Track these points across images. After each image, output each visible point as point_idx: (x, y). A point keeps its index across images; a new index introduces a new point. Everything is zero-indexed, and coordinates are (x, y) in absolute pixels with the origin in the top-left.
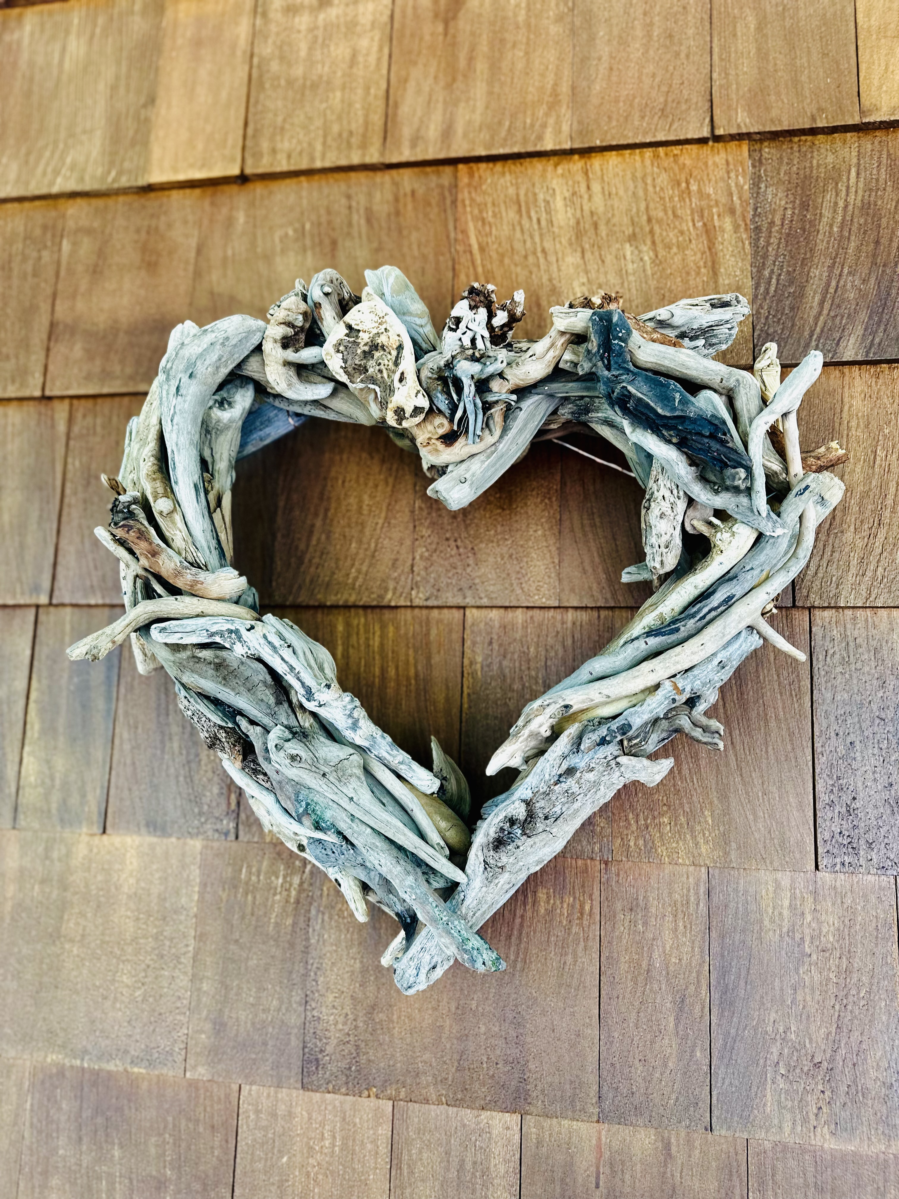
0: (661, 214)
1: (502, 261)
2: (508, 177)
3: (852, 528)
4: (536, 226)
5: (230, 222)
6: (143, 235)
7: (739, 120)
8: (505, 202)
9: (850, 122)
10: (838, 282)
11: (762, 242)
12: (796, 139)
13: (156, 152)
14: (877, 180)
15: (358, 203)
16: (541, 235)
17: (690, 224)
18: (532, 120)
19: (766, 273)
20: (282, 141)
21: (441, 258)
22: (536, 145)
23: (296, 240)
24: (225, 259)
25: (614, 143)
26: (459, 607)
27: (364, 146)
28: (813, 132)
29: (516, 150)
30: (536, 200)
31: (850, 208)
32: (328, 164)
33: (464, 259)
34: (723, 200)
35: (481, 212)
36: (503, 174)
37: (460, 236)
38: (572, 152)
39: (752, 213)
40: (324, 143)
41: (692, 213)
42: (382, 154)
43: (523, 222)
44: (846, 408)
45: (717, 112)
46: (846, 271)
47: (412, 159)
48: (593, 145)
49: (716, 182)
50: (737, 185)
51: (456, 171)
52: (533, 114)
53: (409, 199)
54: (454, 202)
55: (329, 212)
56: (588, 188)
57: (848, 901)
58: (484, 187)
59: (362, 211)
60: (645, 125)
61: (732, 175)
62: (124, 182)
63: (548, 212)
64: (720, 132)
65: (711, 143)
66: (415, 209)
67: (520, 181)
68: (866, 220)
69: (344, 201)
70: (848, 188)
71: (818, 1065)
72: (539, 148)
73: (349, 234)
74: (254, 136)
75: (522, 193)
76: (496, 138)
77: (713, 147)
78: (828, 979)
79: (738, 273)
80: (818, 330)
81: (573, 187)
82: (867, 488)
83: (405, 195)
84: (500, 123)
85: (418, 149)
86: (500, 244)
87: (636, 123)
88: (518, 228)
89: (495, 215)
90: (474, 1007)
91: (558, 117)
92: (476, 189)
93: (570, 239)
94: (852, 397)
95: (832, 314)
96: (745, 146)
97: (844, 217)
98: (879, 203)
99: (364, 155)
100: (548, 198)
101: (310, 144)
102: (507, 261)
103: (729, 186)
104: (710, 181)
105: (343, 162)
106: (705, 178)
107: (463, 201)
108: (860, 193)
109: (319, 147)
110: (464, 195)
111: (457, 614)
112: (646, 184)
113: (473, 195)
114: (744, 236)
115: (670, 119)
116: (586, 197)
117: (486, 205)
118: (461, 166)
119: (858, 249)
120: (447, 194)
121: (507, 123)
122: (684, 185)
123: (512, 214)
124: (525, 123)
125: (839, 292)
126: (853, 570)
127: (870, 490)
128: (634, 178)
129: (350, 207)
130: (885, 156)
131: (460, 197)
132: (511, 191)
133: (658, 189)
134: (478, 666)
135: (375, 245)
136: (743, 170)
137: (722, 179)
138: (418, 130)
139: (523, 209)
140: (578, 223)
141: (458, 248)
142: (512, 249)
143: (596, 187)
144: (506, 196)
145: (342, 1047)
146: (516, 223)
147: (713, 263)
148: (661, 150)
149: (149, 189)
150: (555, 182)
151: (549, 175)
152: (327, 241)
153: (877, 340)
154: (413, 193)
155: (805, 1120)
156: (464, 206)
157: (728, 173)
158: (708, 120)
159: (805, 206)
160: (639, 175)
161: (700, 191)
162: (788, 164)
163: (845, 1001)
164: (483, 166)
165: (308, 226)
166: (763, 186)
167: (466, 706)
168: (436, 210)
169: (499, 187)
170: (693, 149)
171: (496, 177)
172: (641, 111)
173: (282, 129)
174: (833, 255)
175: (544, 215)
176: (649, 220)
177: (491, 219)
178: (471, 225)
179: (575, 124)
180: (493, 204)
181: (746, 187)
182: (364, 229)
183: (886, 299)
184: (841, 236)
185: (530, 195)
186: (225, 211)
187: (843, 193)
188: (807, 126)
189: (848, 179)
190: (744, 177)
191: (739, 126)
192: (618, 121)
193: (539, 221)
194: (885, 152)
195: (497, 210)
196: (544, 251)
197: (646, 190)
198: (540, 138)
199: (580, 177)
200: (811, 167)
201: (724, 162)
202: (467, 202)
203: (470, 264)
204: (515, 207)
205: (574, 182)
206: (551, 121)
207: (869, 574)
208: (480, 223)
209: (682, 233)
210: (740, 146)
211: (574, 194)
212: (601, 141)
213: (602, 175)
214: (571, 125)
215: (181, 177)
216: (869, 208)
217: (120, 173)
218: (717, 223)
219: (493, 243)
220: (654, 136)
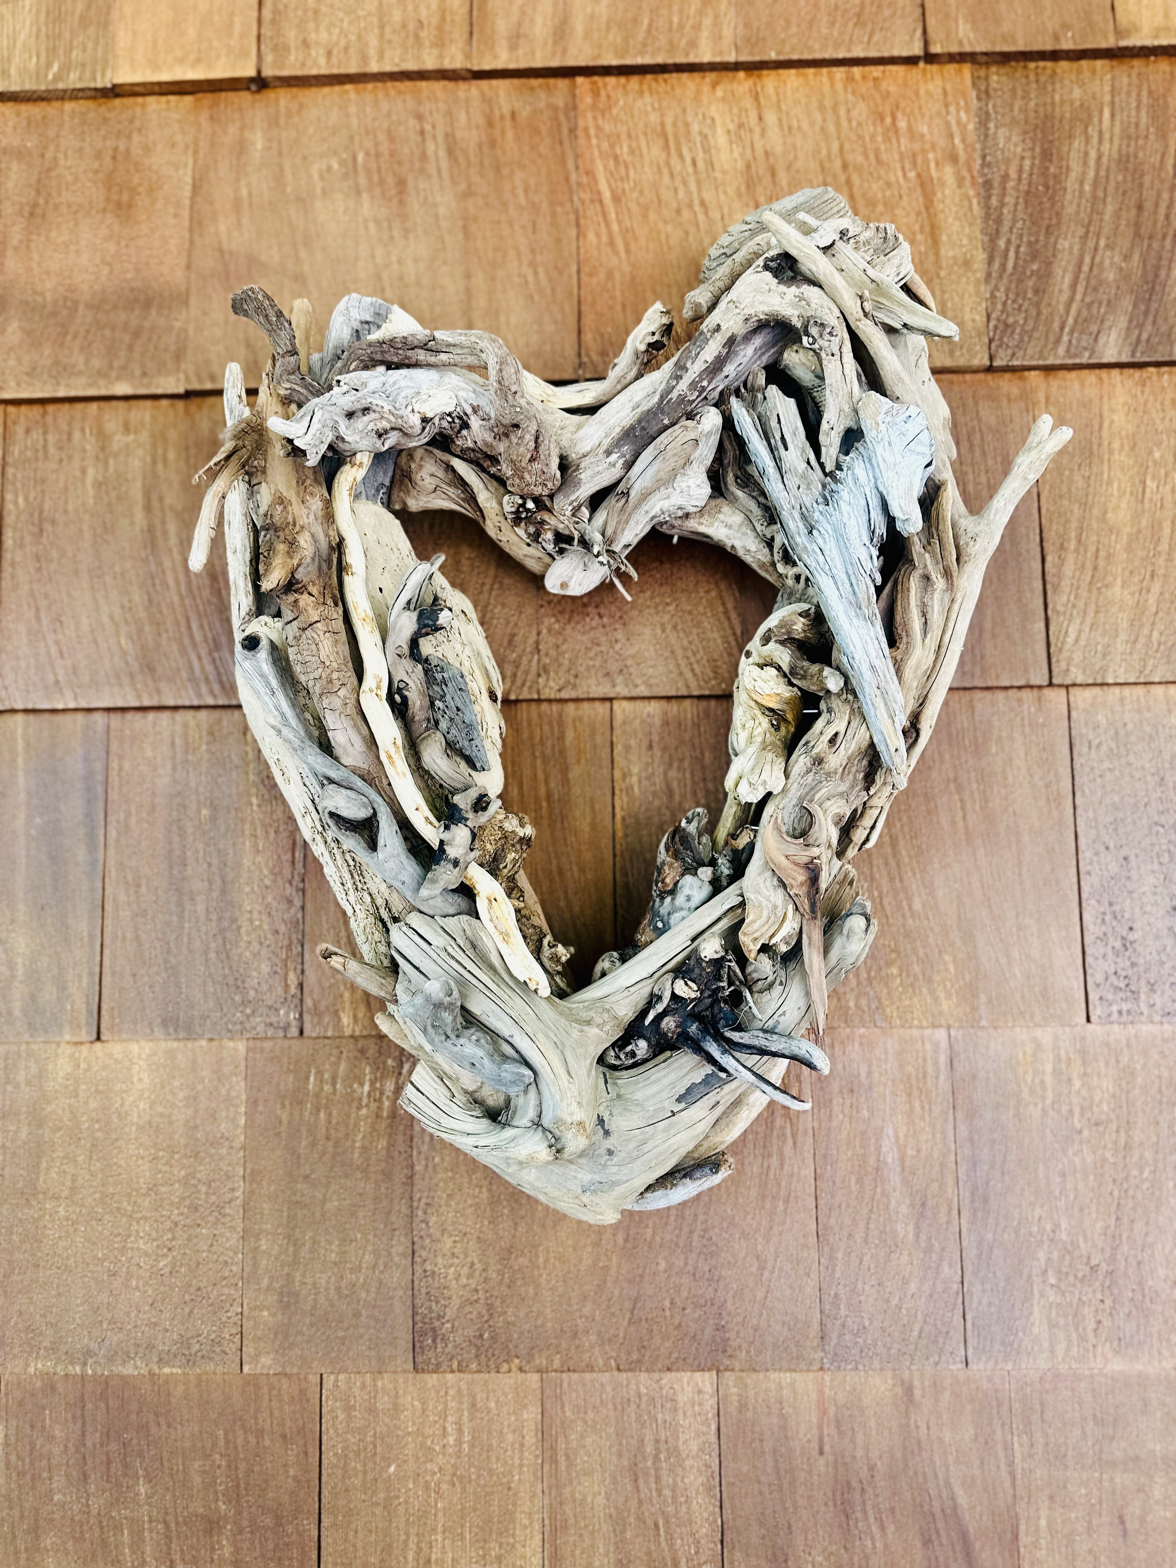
0: (860, 159)
1: (645, 216)
2: (647, 98)
3: (1119, 582)
4: (690, 170)
5: (241, 148)
6: (107, 161)
7: (961, 34)
8: (646, 134)
9: (1104, 45)
10: (1093, 258)
11: (994, 202)
12: (1032, 65)
13: (123, 38)
14: (1137, 125)
15: (434, 127)
16: (698, 182)
17: (900, 174)
18: (681, 19)
19: (1002, 243)
20: (317, 29)
21: (559, 209)
22: (687, 55)
23: (345, 177)
24: (237, 203)
25: (795, 57)
26: (604, 700)
27: (440, 43)
28: (1055, 56)
29: (660, 60)
30: (688, 133)
31: (1105, 160)
32: (388, 68)
33: (592, 211)
34: (942, 142)
35: (612, 146)
36: (641, 93)
37: (585, 180)
38: (737, 67)
39: (979, 161)
40: (382, 35)
41: (902, 159)
42: (468, 56)
43: (672, 163)
44: (1106, 425)
45: (931, 21)
46: (1102, 242)
47: (512, 66)
48: (765, 58)
49: (931, 118)
50: (958, 122)
51: (574, 87)
52: (681, 11)
53: (508, 123)
54: (572, 131)
55: (391, 139)
56: (760, 118)
57: (1125, 1059)
58: (615, 111)
59: (440, 138)
60: (835, 33)
61: (952, 109)
62: (73, 81)
63: (707, 150)
64: (936, 49)
65: (922, 64)
66: (518, 138)
67: (664, 104)
68: (1125, 178)
69: (412, 122)
70: (1101, 133)
71: (1094, 1269)
72: (692, 59)
73: (422, 170)
74: (273, 21)
75: (669, 122)
76: (631, 42)
77: (924, 70)
78: (1104, 1160)
79: (965, 241)
80: (1071, 321)
81: (740, 116)
82: (1135, 530)
83: (502, 117)
84: (636, 21)
85: (520, 52)
86: (641, 191)
87: (824, 31)
88: (665, 171)
89: (632, 152)
90: (648, 1237)
91: (716, 16)
92: (603, 113)
93: (738, 189)
94: (1112, 410)
95: (1088, 299)
96: (967, 69)
97: (1097, 171)
98: (1141, 155)
99: (441, 57)
100: (706, 131)
101: (359, 37)
102: (652, 216)
103: (948, 124)
104: (923, 115)
105: (411, 65)
106: (916, 111)
107: (586, 129)
108: (1116, 141)
109: (373, 41)
110: (587, 120)
111: (602, 709)
112: (838, 117)
113: (600, 121)
114: (971, 193)
115: (869, 28)
116: (757, 130)
117: (618, 136)
118: (580, 80)
119: (1117, 214)
120: (562, 118)
121: (646, 22)
122: (888, 120)
123: (656, 152)
124: (671, 23)
125: (1095, 271)
126: (1123, 636)
127: (1139, 531)
128: (821, 108)
129: (422, 132)
130: (1145, 93)
131: (581, 123)
132: (654, 118)
133: (854, 124)
134: (635, 779)
135: (463, 187)
136: (966, 103)
137: (939, 113)
138: (519, 24)
139: (672, 144)
140: (748, 166)
141: (582, 195)
142: (659, 200)
143: (771, 118)
144: (646, 125)
145: (468, 1309)
146: (662, 164)
147: (933, 227)
148: (857, 71)
149: (115, 92)
150: (713, 108)
151: (705, 99)
152: (390, 180)
153: (1145, 336)
154: (513, 115)
155: (1083, 1338)
156: (588, 137)
157: (946, 106)
158: (919, 32)
159: (1047, 156)
160: (828, 103)
161: (910, 128)
162: (1023, 98)
163: (1125, 1185)
164: (611, 81)
165: (360, 157)
166: (992, 125)
167: (620, 834)
168: (548, 141)
169: (636, 112)
170: (899, 70)
171: (631, 97)
172: (829, 14)
173: (316, 12)
174: (1086, 221)
175: (701, 154)
176: (845, 166)
177: (626, 157)
178: (599, 166)
179: (740, 28)
180: (629, 136)
181: (971, 126)
182: (444, 164)
183: (1154, 282)
184: (1095, 197)
185: (680, 124)
186: (233, 130)
187: (1095, 141)
188: (1049, 47)
189: (1101, 122)
190: (967, 112)
191: (961, 43)
192: (799, 26)
193: (694, 162)
194: (1145, 87)
195: (634, 145)
196: (702, 203)
197: (838, 125)
198: (693, 44)
199: (748, 103)
200: (1053, 103)
201: (940, 91)
202: (592, 132)
203: (601, 218)
204: (661, 142)
205: (740, 110)
206: (708, 21)
207: (1142, 640)
208: (612, 162)
209: (889, 185)
210: (960, 71)
211: (741, 126)
212: (778, 53)
213: (779, 101)
214: (735, 28)
215: (165, 76)
216: (1128, 161)
217: (66, 67)
218: (934, 174)
219: (631, 190)
220: (849, 50)
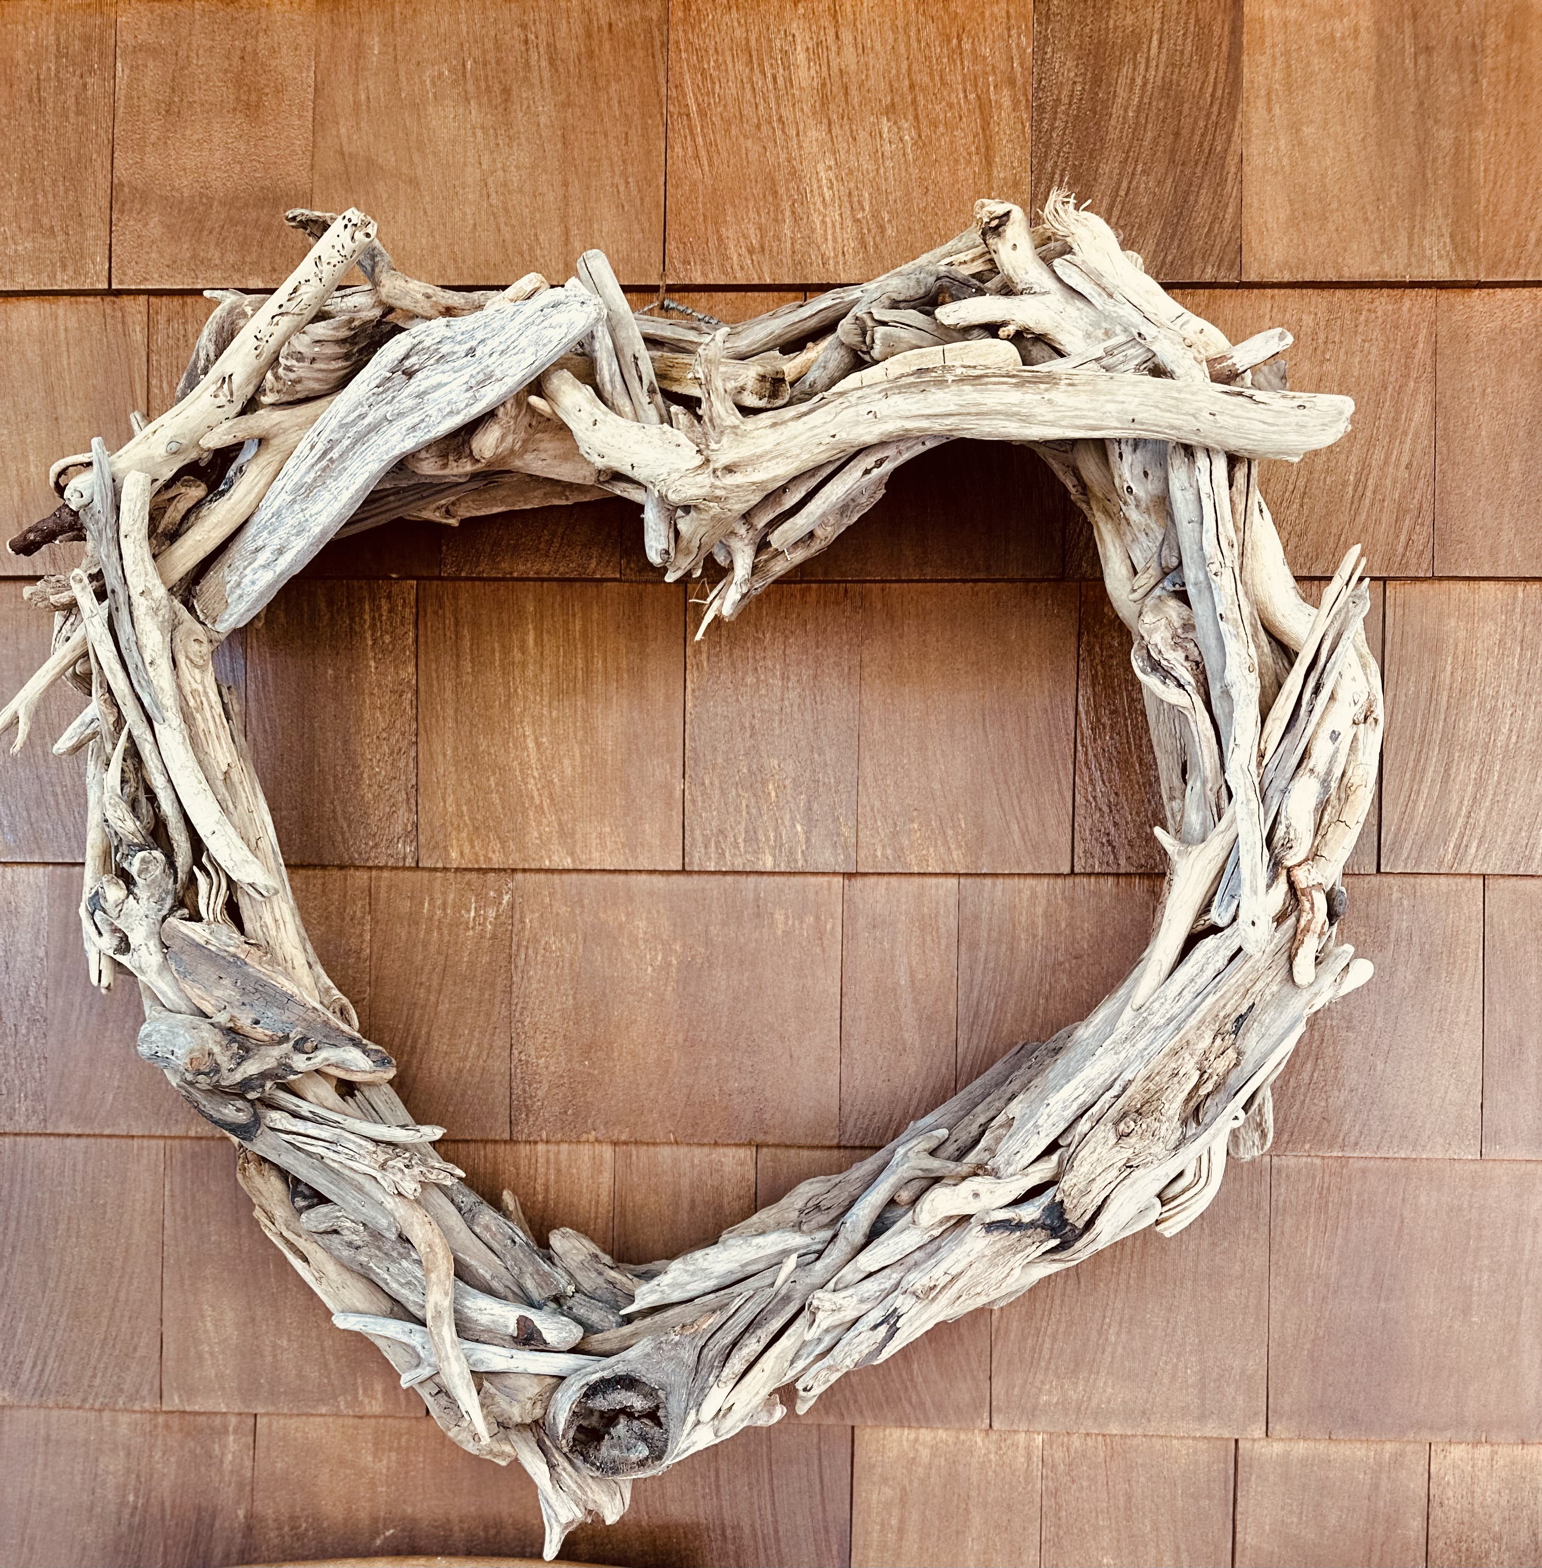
0: (926, 79)
1: (727, 131)
4: (771, 86)
5: (360, 52)
8: (731, 49)
10: (1130, 182)
11: (1045, 125)
14: (1182, 52)
15: (537, 37)
16: (778, 98)
17: (961, 95)
19: (1049, 166)
21: (650, 122)
23: (455, 84)
24: (357, 104)
30: (770, 49)
31: (1149, 86)
33: (679, 125)
34: (1002, 66)
35: (700, 60)
37: (674, 93)
39: (1035, 85)
41: (964, 82)
43: (755, 78)
46: (1139, 168)
49: (994, 41)
50: (1018, 45)
53: (606, 35)
54: (665, 44)
55: (498, 48)
56: (837, 37)
59: (542, 48)
61: (1014, 32)
63: (787, 67)
66: (614, 49)
68: (1166, 105)
69: (517, 31)
70: (1148, 59)
73: (526, 79)
75: (753, 38)
79: (1016, 164)
81: (818, 34)
83: (600, 28)
86: (725, 106)
88: (748, 87)
89: (718, 67)
92: (693, 27)
93: (814, 106)
97: (1141, 98)
98: (1182, 83)
100: (786, 47)
102: (734, 131)
103: (1008, 46)
104: (986, 38)
106: (981, 34)
107: (677, 42)
108: (1162, 67)
110: (678, 34)
111: (677, 592)
112: (909, 37)
113: (690, 35)
114: (1025, 116)
116: (834, 48)
117: (706, 51)
119: (1155, 141)
120: (656, 33)
122: (955, 41)
123: (740, 67)
128: (894, 28)
129: (526, 42)
130: (1192, 21)
131: (673, 37)
132: (739, 33)
133: (923, 44)
134: (704, 656)
135: (563, 97)
136: (1027, 27)
137: (1001, 36)
139: (755, 59)
140: (824, 85)
141: (672, 108)
142: (741, 115)
143: (847, 36)
144: (732, 41)
146: (745, 79)
147: (988, 148)
151: (787, 15)
152: (497, 88)
153: (1169, 258)
156: (679, 50)
157: (1009, 29)
159: (1097, 81)
160: (900, 23)
161: (974, 50)
162: (1080, 22)
165: (469, 65)
166: (1049, 50)
168: (641, 54)
174: (1127, 147)
175: (781, 71)
176: (912, 87)
177: (713, 72)
178: (688, 80)
180: (716, 51)
181: (1029, 50)
182: (546, 75)
183: (1183, 207)
184: (1137, 124)
185: (763, 40)
186: (351, 33)
187: (1142, 67)
189: (1149, 49)
190: (1027, 36)
193: (774, 78)
194: (1193, 16)
195: (721, 60)
196: (780, 119)
197: (908, 45)
199: (826, 21)
200: (1107, 29)
202: (682, 46)
203: (687, 132)
204: (744, 58)
205: (819, 27)
208: (699, 76)
209: (951, 106)
211: (819, 44)
213: (855, 20)
216: (1170, 89)
218: (993, 97)
219: (716, 105)
